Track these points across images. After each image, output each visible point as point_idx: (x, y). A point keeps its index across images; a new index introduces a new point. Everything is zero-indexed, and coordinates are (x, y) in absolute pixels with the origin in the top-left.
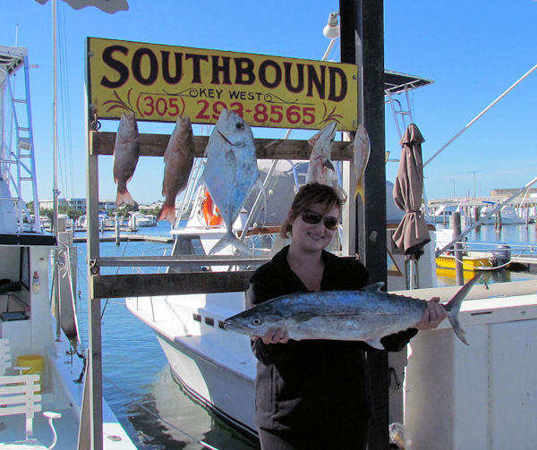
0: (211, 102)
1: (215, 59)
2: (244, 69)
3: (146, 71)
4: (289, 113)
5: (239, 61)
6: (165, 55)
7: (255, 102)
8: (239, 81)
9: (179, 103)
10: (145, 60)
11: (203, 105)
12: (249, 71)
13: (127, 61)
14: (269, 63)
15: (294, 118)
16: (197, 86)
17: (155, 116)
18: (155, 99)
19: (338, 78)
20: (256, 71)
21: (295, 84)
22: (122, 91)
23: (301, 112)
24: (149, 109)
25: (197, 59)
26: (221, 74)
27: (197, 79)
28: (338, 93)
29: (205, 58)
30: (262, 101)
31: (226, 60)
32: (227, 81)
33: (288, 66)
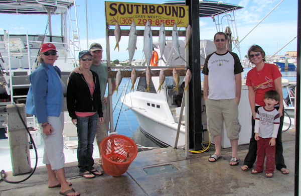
0: (142, 20)
1: (143, 6)
2: (152, 8)
3: (122, 11)
4: (166, 22)
5: (150, 6)
6: (128, 5)
7: (156, 19)
8: (150, 12)
9: (132, 20)
10: (122, 7)
11: (139, 20)
12: (153, 9)
13: (117, 8)
14: (159, 6)
15: (168, 23)
16: (137, 14)
17: (125, 24)
18: (125, 19)
19: (182, 10)
20: (156, 9)
21: (168, 13)
22: (115, 17)
23: (170, 22)
24: (123, 22)
25: (137, 6)
26: (145, 11)
27: (138, 12)
28: (182, 15)
29: (140, 6)
30: (158, 18)
31: (146, 6)
32: (147, 13)
33: (166, 7)
